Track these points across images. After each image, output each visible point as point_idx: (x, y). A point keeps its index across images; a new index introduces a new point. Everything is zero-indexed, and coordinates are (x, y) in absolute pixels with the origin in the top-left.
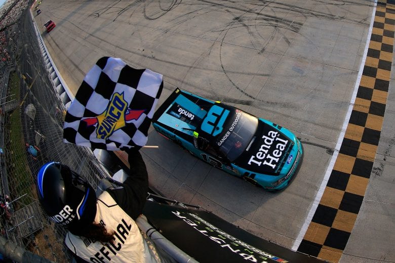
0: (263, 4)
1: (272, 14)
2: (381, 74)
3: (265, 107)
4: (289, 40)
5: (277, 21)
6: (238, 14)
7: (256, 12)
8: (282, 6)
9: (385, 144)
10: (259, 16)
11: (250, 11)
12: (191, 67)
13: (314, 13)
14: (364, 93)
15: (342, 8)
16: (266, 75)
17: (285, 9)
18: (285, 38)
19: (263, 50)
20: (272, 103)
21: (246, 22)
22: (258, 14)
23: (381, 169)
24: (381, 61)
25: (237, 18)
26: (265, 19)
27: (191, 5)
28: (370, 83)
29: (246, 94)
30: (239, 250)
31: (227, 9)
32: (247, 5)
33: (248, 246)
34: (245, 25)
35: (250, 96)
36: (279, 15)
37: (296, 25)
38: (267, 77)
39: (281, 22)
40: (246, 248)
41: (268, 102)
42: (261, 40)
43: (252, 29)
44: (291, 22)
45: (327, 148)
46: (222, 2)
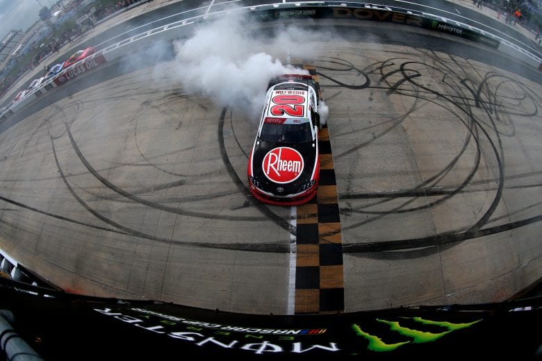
3: (201, 181)
4: (207, 106)
6: (143, 98)
7: (162, 90)
9: (342, 181)
10: (167, 93)
11: (156, 91)
12: (110, 168)
16: (191, 148)
18: (200, 105)
19: (181, 124)
20: (206, 175)
21: (155, 103)
22: (166, 91)
25: (145, 103)
26: (174, 94)
27: (94, 107)
29: (175, 175)
30: (235, 342)
32: (152, 87)
33: (247, 330)
34: (155, 107)
35: (181, 175)
38: (193, 149)
40: (245, 333)
41: (202, 175)
42: (175, 115)
43: (163, 108)
46: (125, 93)
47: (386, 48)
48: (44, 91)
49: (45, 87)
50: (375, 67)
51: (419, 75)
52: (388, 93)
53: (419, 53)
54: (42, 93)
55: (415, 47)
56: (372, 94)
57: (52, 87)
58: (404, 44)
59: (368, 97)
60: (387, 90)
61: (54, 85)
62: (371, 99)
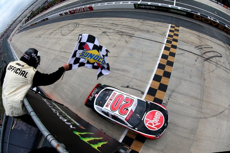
0: (116, 25)
1: (120, 30)
2: (170, 58)
4: (127, 41)
5: (122, 33)
6: (104, 30)
7: (113, 29)
8: (125, 26)
9: (169, 92)
10: (114, 31)
11: (110, 29)
13: (140, 29)
14: (161, 66)
15: (153, 28)
16: (115, 57)
17: (127, 28)
18: (126, 40)
19: (115, 45)
20: (117, 69)
21: (108, 34)
22: (114, 30)
23: (166, 104)
24: (170, 53)
25: (104, 32)
26: (116, 32)
27: (83, 27)
28: (165, 62)
31: (100, 28)
32: (109, 26)
34: (107, 35)
36: (123, 30)
37: (131, 35)
38: (116, 58)
39: (124, 33)
41: (115, 69)
42: (114, 41)
43: (110, 37)
44: (129, 33)
45: (141, 91)
46: (97, 26)
47: (211, 39)
48: (64, 14)
49: (65, 13)
50: (204, 46)
51: (221, 57)
52: (205, 60)
53: (225, 46)
54: (62, 15)
55: (224, 43)
56: (197, 58)
57: (68, 14)
58: (220, 40)
59: (195, 59)
60: (205, 59)
61: (69, 13)
62: (196, 61)
